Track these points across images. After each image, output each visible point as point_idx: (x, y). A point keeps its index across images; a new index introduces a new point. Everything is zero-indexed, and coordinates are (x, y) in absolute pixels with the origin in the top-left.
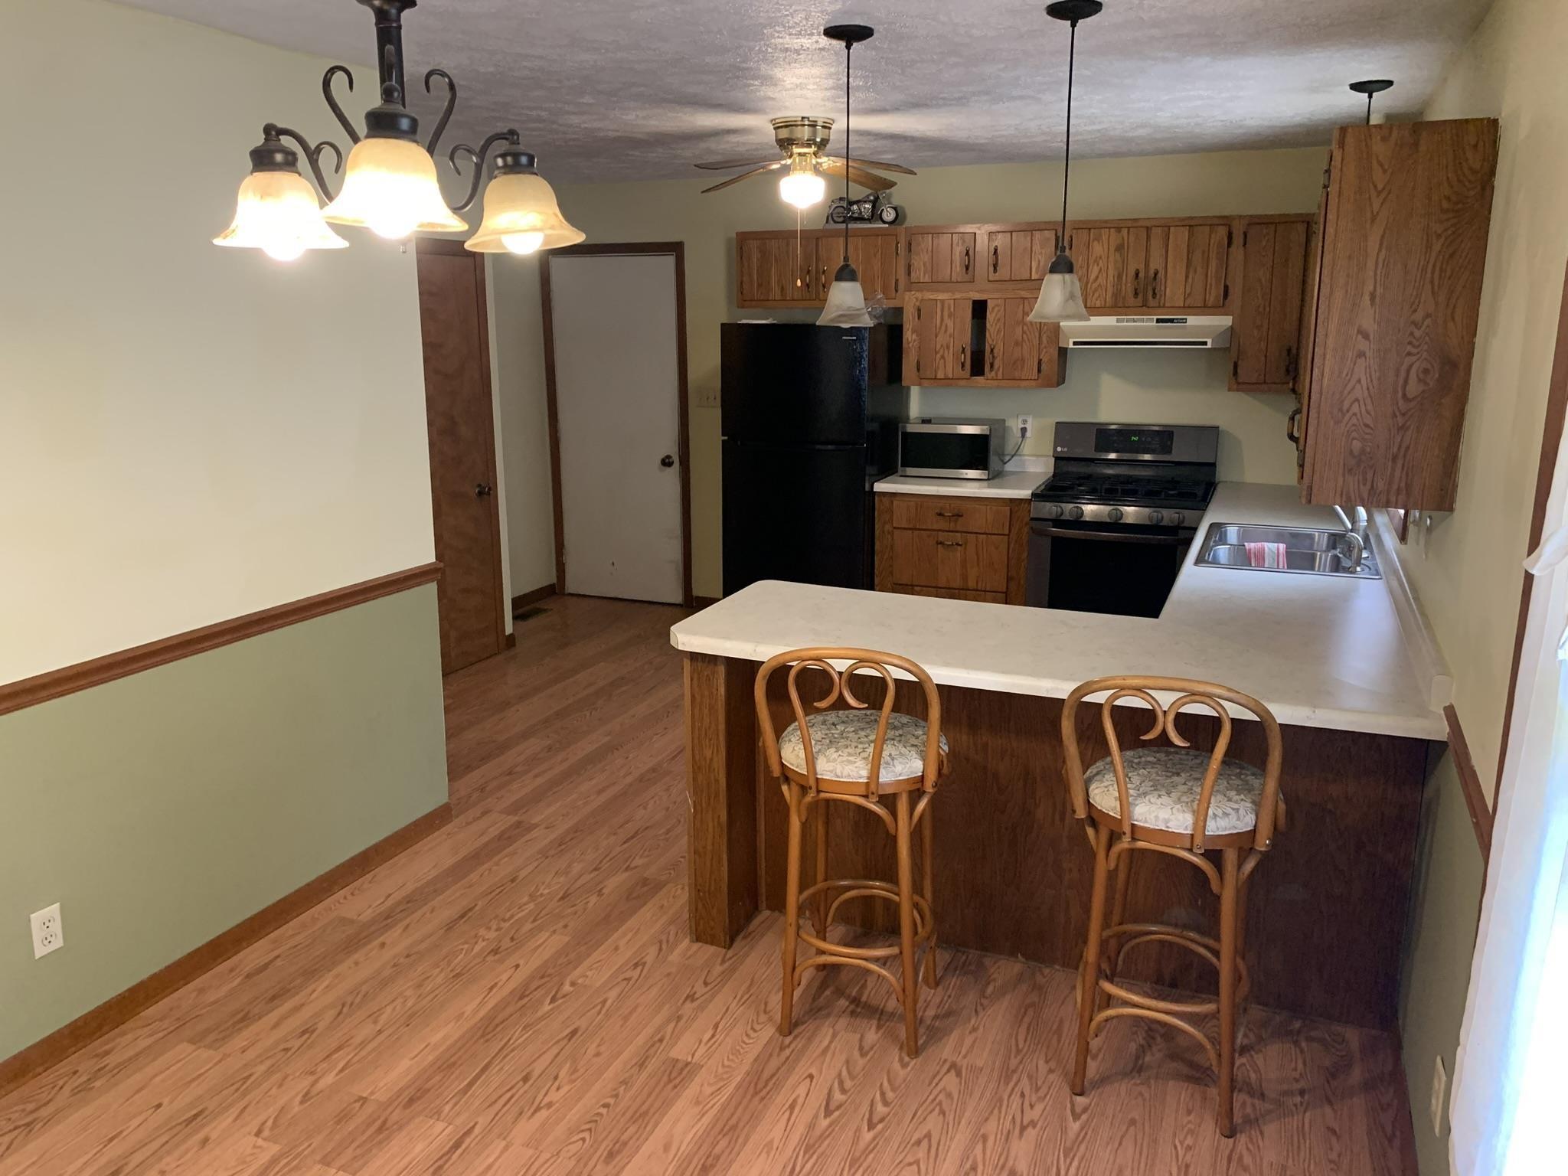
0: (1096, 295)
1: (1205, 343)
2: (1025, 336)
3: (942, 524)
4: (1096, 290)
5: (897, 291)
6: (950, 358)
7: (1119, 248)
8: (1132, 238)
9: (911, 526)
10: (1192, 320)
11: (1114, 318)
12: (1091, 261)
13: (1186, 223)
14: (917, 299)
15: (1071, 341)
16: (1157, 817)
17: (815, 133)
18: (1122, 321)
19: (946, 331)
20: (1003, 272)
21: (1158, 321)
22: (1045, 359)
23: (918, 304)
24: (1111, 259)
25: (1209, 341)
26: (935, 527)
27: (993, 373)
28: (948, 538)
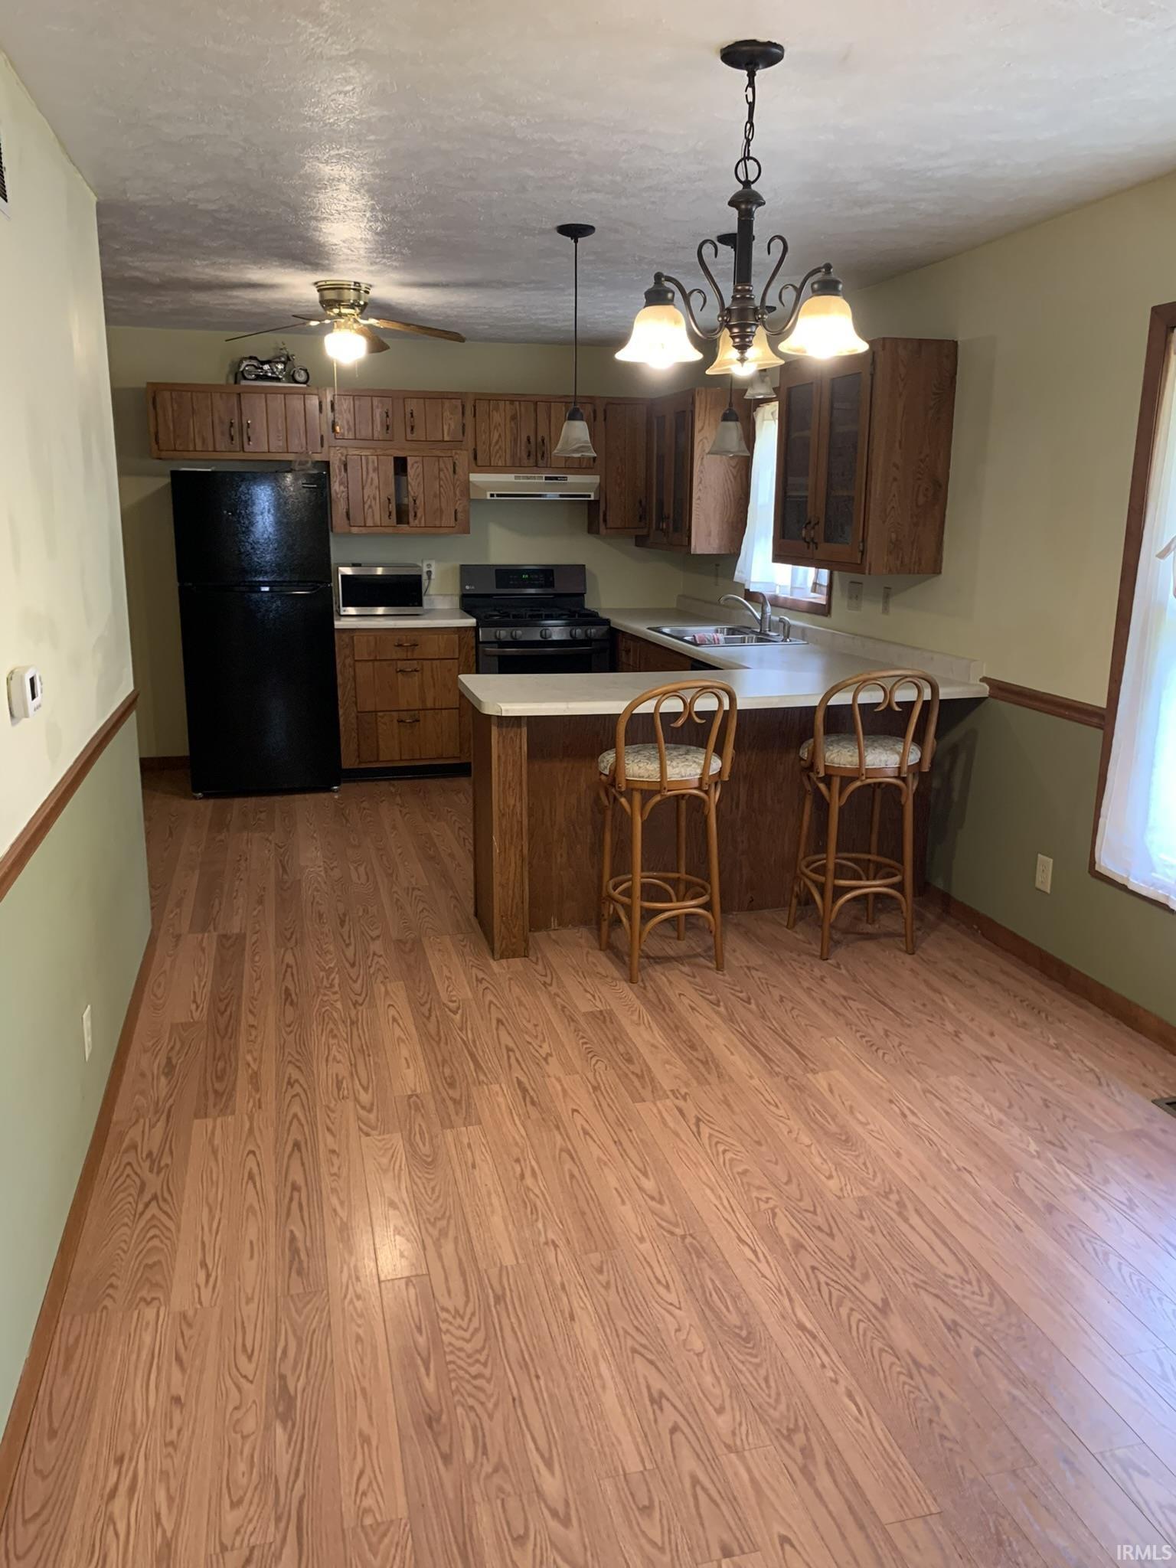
0: (498, 455)
1: (589, 496)
2: (442, 489)
3: (401, 654)
4: (497, 452)
5: (322, 446)
6: (377, 508)
7: (514, 418)
8: (523, 409)
9: (372, 658)
10: (572, 479)
11: (513, 475)
12: (492, 427)
13: (562, 400)
14: (341, 453)
15: (488, 494)
16: (880, 761)
17: (359, 298)
18: (518, 478)
19: (371, 484)
20: (419, 434)
21: (546, 478)
22: (459, 510)
23: (343, 458)
24: (508, 426)
25: (592, 494)
26: (395, 657)
27: (417, 521)
28: (408, 666)
